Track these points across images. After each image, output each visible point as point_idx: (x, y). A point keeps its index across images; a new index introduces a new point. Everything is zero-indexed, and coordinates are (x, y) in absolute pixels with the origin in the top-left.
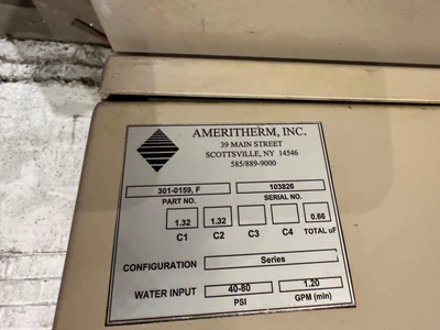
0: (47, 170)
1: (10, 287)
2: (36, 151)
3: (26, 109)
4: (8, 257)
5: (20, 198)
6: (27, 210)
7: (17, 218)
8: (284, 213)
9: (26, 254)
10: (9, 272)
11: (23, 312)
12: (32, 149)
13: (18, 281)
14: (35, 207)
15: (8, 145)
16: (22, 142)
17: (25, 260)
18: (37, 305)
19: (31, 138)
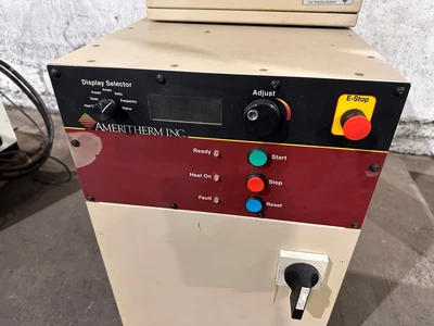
0: (418, 49)
3: (429, 99)
14: (431, 19)
19: (427, 75)
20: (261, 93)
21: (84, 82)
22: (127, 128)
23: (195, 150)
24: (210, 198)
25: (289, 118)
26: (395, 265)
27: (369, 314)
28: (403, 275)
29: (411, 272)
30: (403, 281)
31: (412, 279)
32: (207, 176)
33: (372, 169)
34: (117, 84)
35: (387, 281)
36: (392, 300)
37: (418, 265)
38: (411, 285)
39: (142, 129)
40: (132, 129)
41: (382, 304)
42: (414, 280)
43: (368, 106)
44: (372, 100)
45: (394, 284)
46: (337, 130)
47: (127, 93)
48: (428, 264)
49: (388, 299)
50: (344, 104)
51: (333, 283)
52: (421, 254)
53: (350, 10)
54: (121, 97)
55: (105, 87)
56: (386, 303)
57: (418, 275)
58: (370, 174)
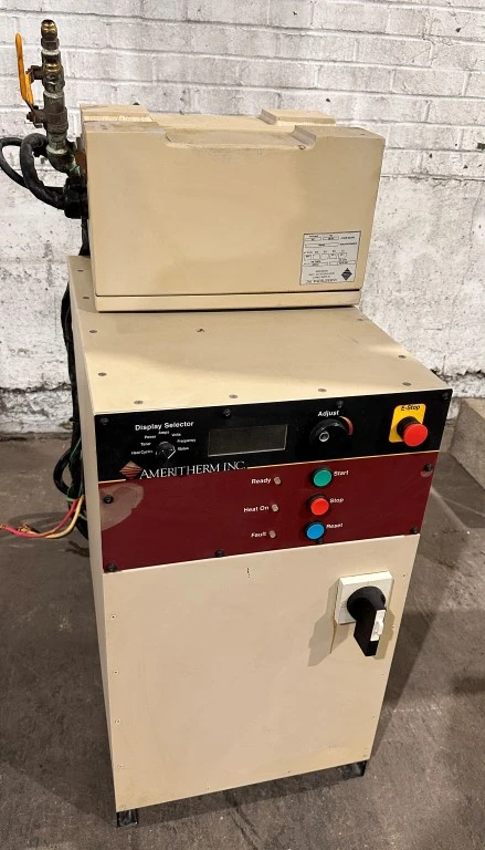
0: (387, 269)
1: (417, 142)
2: (399, 291)
3: (411, 340)
4: (421, 173)
5: (412, 238)
6: (405, 224)
7: (414, 215)
8: (317, 257)
9: (404, 176)
10: (419, 158)
11: (404, 115)
12: (403, 294)
13: (410, 147)
14: (398, 228)
15: (426, 297)
16: (413, 301)
17: (405, 170)
18: (392, 121)
19: (404, 306)
20: (327, 414)
21: (138, 427)
22: (179, 471)
23: (253, 481)
24: (264, 534)
25: (351, 433)
26: (425, 590)
27: (412, 664)
28: (437, 601)
29: (446, 594)
30: (441, 609)
31: (450, 603)
32: (263, 508)
33: (426, 469)
34: (177, 425)
35: (421, 614)
36: (434, 637)
37: (452, 583)
38: (451, 611)
39: (196, 469)
40: (185, 470)
41: (425, 646)
42: (452, 604)
43: (419, 412)
44: (423, 407)
45: (431, 616)
46: (394, 438)
47: (186, 432)
48: (464, 579)
49: (429, 636)
50: (399, 414)
51: (396, 604)
52: (452, 567)
53: (352, 287)
54: (178, 438)
55: (163, 429)
56: (429, 643)
57: (456, 597)
58: (425, 474)
